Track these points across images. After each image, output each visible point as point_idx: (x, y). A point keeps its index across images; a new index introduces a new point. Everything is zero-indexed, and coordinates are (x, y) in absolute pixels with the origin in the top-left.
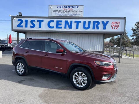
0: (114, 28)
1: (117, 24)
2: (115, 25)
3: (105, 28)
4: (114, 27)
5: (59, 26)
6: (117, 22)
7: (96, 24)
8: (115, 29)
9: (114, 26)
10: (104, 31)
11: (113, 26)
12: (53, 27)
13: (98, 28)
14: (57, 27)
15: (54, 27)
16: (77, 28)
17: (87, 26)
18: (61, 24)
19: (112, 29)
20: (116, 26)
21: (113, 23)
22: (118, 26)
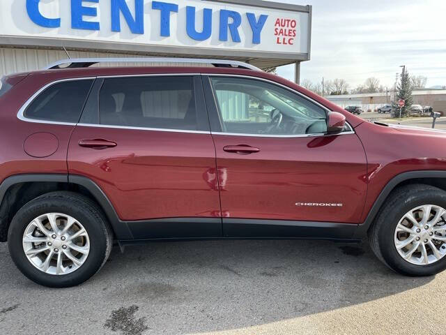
0: (281, 41)
1: (290, 28)
2: (284, 28)
3: (256, 39)
4: (281, 37)
5: (86, 19)
6: (289, 21)
7: (230, 21)
8: (284, 43)
9: (281, 32)
10: (256, 48)
11: (278, 31)
12: (55, 23)
13: (236, 39)
14: (77, 23)
15: (59, 20)
16: (165, 31)
18: (93, 12)
19: (278, 42)
20: (287, 33)
21: (279, 23)
22: (292, 33)
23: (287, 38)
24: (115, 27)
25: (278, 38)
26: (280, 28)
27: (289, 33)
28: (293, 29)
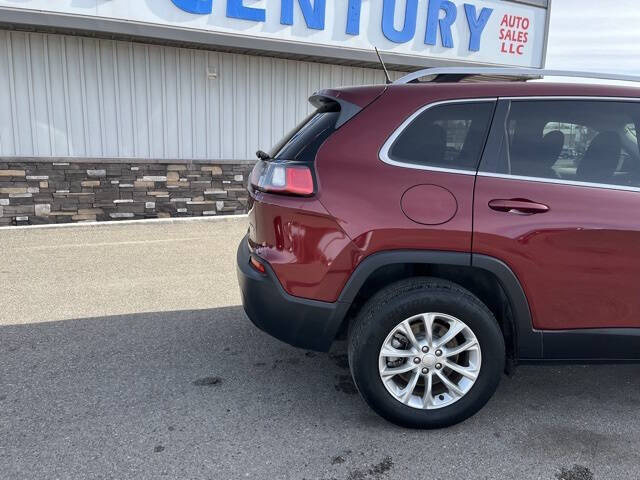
0: (507, 48)
1: (520, 29)
2: (512, 30)
3: (473, 44)
4: (508, 42)
5: (248, 3)
6: (519, 19)
7: (442, 15)
8: (511, 52)
9: (508, 35)
10: (473, 57)
11: (505, 33)
13: (447, 43)
14: (235, 9)
16: (352, 28)
17: (398, 24)
19: (503, 50)
20: (516, 37)
21: (506, 21)
22: (522, 38)
23: (516, 44)
24: (286, 19)
25: (504, 44)
26: (507, 29)
27: (519, 36)
28: (524, 31)
